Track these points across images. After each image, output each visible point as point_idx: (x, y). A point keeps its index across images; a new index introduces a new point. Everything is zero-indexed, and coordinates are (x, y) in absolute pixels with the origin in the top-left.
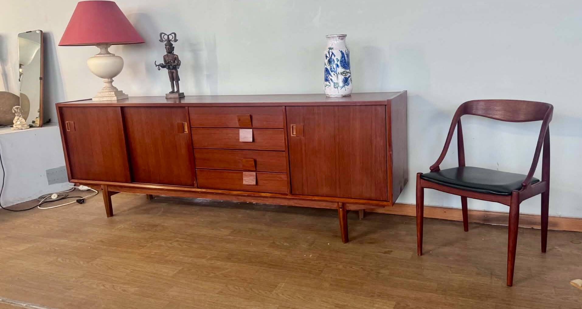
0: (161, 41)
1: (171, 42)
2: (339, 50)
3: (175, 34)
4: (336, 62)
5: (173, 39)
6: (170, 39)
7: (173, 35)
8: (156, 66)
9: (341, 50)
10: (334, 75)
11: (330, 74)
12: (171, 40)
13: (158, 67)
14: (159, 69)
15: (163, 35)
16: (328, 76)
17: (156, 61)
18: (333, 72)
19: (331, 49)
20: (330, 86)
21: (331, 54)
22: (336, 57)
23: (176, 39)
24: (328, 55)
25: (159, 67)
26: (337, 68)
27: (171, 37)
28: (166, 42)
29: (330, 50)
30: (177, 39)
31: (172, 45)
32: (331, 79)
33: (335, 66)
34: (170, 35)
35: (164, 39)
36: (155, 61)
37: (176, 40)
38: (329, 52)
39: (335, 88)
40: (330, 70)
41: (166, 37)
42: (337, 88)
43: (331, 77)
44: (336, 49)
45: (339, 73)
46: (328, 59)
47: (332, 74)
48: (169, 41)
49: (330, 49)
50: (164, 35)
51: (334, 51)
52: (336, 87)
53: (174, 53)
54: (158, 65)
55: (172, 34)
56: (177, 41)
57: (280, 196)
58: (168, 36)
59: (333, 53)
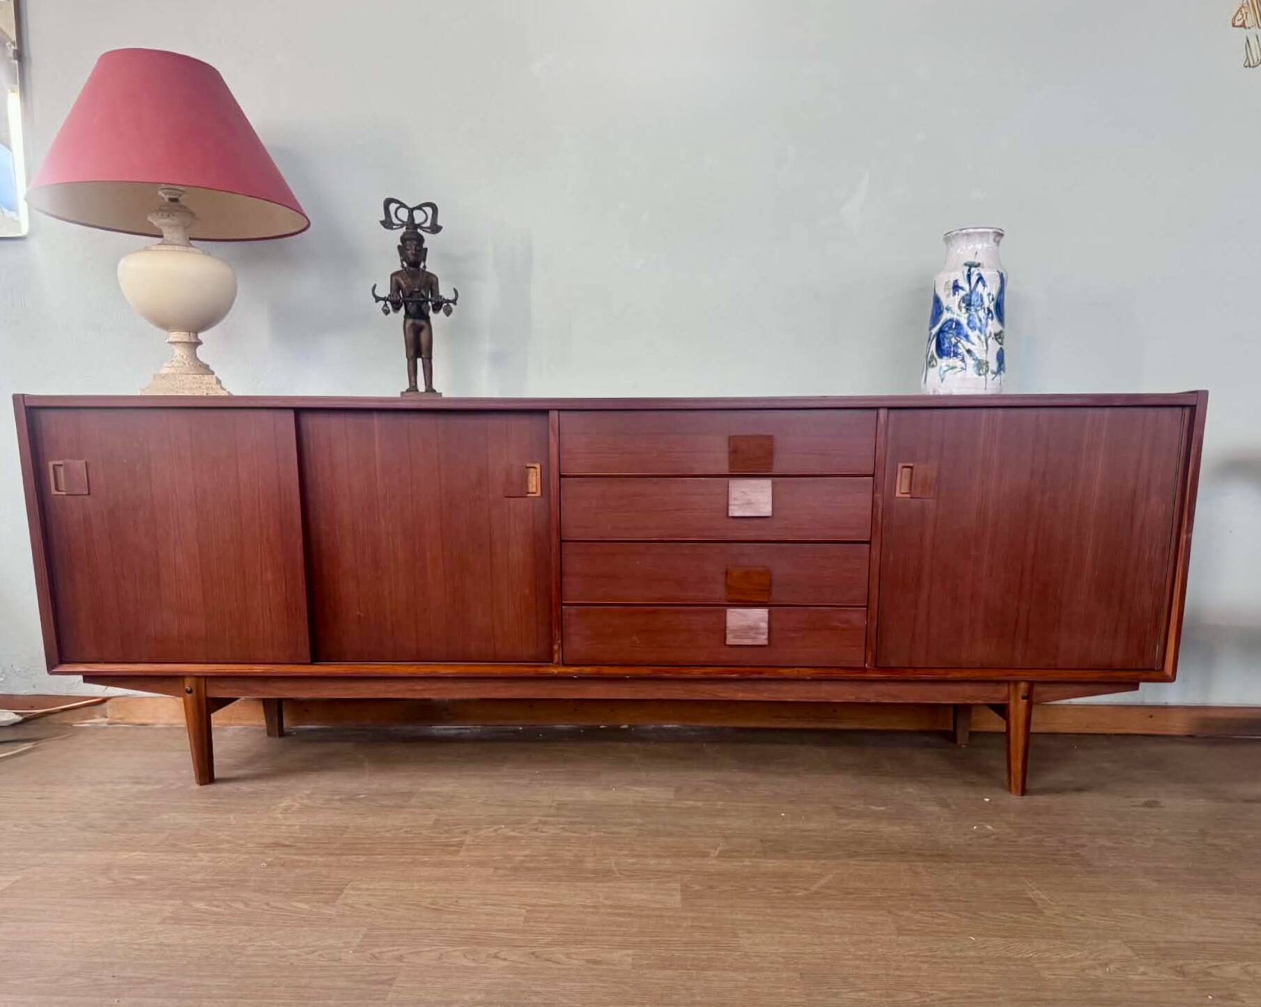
0: (387, 224)
1: (419, 231)
2: (998, 271)
3: (434, 207)
4: (986, 304)
5: (428, 224)
6: (417, 222)
7: (429, 210)
8: (378, 299)
9: (1001, 271)
10: (979, 337)
11: (967, 337)
12: (419, 226)
13: (382, 303)
14: (387, 312)
15: (393, 207)
16: (959, 341)
17: (374, 287)
18: (977, 332)
19: (976, 267)
20: (965, 370)
21: (974, 279)
22: (987, 290)
23: (436, 225)
24: (963, 283)
25: (386, 305)
26: (990, 321)
27: (419, 217)
28: (404, 229)
29: (973, 269)
30: (439, 223)
31: (421, 240)
32: (969, 351)
33: (982, 314)
34: (419, 208)
35: (395, 221)
36: (372, 285)
37: (435, 229)
38: (969, 277)
39: (980, 375)
40: (968, 324)
41: (404, 215)
42: (985, 375)
43: (969, 346)
44: (990, 267)
45: (990, 334)
46: (962, 293)
47: (973, 335)
48: (411, 225)
49: (971, 266)
50: (398, 205)
51: (986, 274)
52: (981, 372)
53: (427, 270)
54: (385, 299)
55: (424, 208)
56: (441, 232)
57: (843, 674)
58: (411, 211)
59: (980, 278)
